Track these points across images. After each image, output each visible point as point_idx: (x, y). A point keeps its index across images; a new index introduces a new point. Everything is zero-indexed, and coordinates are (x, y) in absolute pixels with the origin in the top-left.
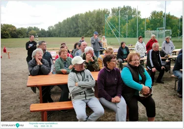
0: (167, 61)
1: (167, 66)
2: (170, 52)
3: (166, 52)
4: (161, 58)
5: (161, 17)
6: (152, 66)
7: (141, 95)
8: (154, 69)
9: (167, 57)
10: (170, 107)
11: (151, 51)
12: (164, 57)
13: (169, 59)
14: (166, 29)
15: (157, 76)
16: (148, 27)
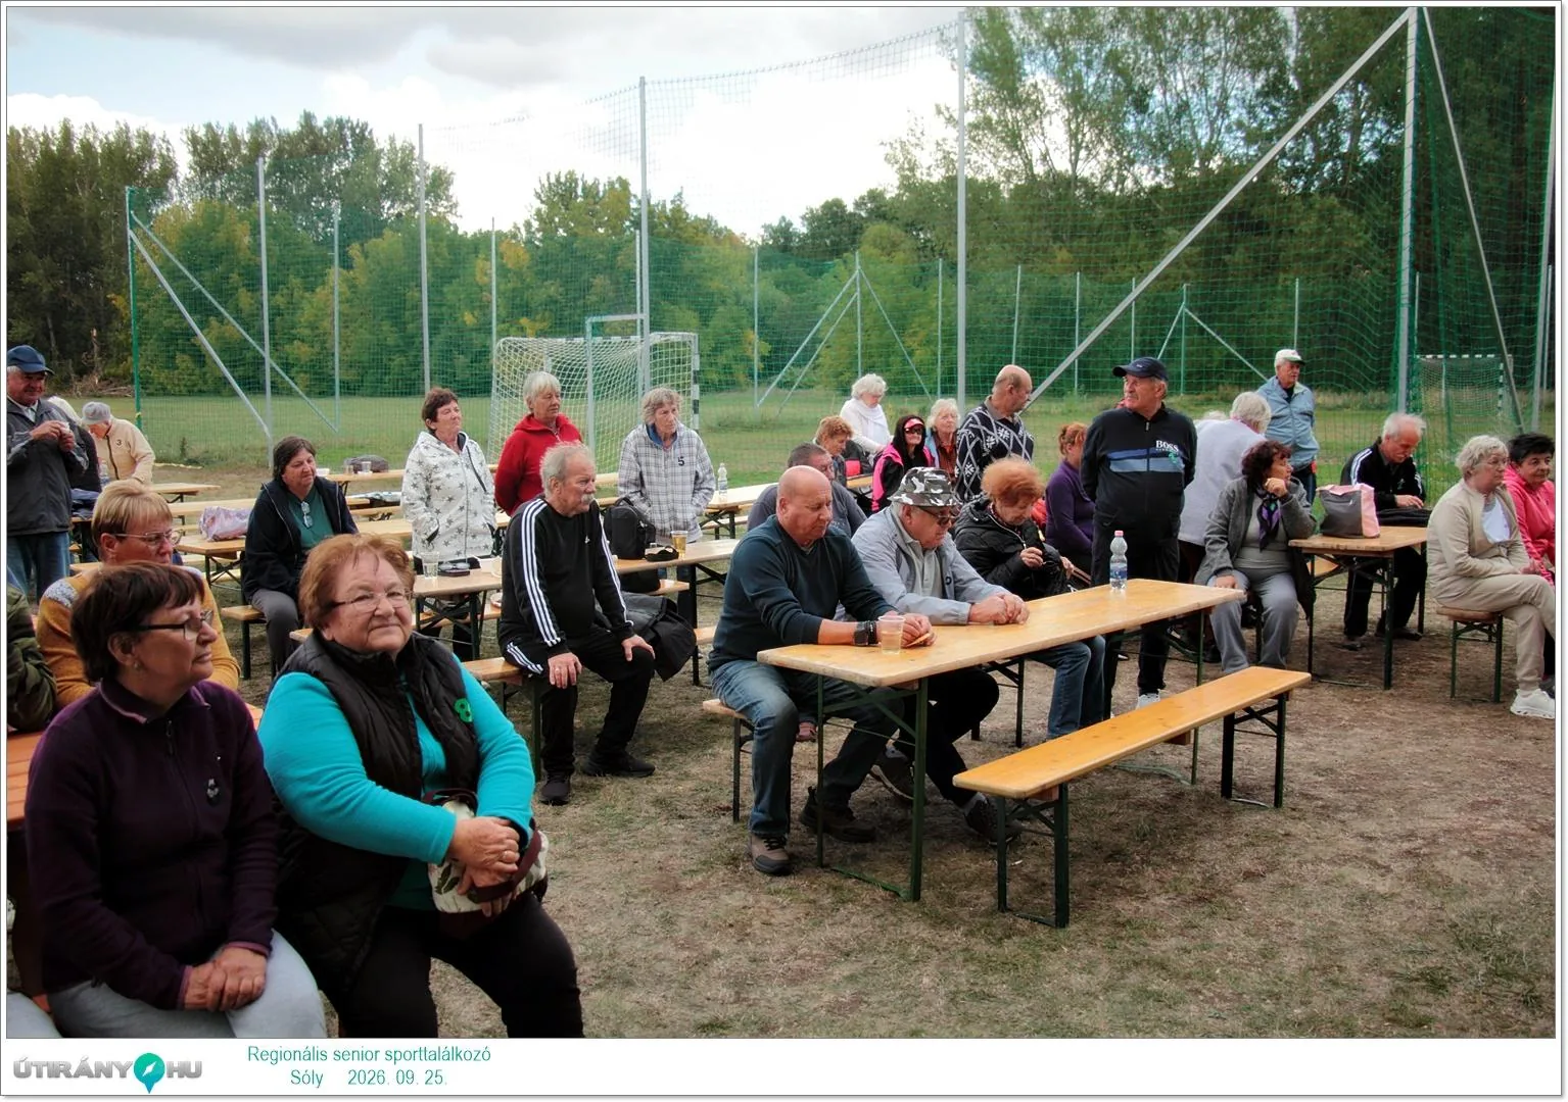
0: (670, 585)
1: (666, 629)
2: (689, 513)
3: (656, 514)
4: (616, 565)
5: (617, 230)
6: (550, 635)
7: (450, 902)
8: (563, 666)
9: (664, 556)
10: (703, 962)
11: (531, 509)
12: (639, 555)
13: (687, 572)
14: (655, 326)
15: (591, 715)
16: (518, 310)
